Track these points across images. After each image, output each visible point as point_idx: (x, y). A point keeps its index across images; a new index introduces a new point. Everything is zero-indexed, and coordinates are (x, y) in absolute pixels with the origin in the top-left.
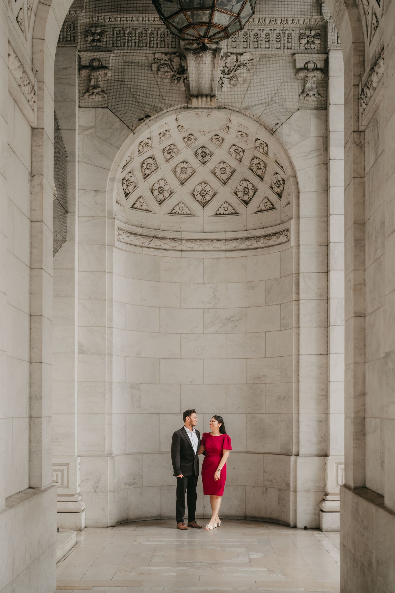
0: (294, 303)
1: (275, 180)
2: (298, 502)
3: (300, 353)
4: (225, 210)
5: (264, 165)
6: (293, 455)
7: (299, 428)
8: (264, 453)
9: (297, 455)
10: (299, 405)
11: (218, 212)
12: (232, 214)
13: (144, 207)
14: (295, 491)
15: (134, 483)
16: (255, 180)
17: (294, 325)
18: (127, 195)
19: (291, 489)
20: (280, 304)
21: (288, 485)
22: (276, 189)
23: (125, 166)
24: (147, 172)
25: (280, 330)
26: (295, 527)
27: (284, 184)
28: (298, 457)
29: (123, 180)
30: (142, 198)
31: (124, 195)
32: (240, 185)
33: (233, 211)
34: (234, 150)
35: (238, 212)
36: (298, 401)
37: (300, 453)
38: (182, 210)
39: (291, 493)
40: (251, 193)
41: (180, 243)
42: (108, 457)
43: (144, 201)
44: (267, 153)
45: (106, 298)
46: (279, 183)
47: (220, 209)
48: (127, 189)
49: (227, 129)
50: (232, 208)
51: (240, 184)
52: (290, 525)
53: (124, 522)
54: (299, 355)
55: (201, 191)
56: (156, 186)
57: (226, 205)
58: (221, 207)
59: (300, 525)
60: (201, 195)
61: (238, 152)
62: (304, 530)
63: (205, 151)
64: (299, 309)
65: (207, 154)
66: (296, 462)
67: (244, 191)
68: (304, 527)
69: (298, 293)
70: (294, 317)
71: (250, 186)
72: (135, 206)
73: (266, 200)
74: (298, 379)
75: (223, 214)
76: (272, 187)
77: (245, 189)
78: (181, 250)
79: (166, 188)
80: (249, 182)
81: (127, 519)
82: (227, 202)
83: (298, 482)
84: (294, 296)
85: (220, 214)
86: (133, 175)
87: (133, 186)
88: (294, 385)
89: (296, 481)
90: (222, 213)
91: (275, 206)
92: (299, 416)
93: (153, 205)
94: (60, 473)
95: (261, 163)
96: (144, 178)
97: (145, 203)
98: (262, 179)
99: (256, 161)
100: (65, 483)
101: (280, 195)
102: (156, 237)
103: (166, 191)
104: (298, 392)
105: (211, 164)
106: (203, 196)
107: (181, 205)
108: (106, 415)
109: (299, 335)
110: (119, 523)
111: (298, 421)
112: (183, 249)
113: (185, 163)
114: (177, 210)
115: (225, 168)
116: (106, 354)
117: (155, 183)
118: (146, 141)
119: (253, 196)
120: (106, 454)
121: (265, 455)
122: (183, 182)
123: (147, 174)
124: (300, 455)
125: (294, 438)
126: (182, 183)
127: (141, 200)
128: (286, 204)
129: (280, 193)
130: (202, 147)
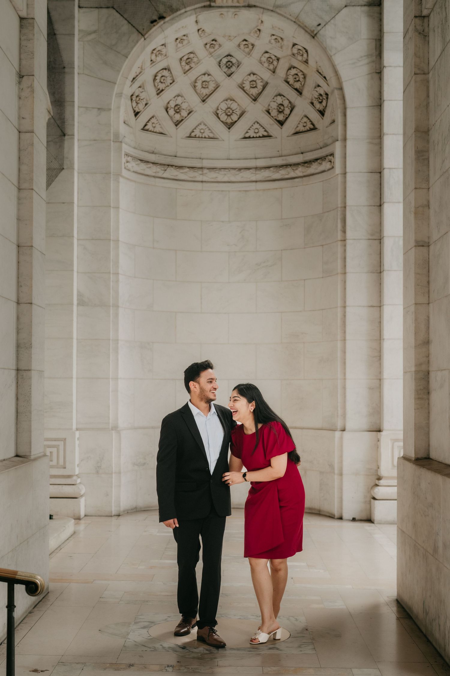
0: (339, 243)
1: (316, 95)
2: (345, 488)
3: (347, 304)
4: (255, 133)
5: (303, 76)
6: (338, 430)
7: (345, 397)
8: (302, 428)
9: (344, 430)
10: (345, 369)
11: (247, 135)
12: (264, 136)
13: (158, 129)
14: (341, 474)
15: (145, 464)
16: (292, 95)
17: (339, 270)
18: (136, 114)
19: (336, 472)
20: (323, 245)
21: (332, 466)
22: (318, 106)
23: (134, 79)
24: (161, 86)
25: (323, 277)
26: (341, 518)
27: (327, 98)
28: (344, 432)
29: (132, 95)
30: (155, 118)
31: (133, 114)
32: (274, 102)
33: (265, 134)
34: (266, 58)
35: (271, 134)
36: (345, 363)
37: (347, 428)
38: (204, 133)
39: (336, 477)
40: (287, 111)
41: (200, 172)
42: (113, 432)
43: (157, 122)
44: (307, 61)
45: (112, 238)
46: (321, 98)
47: (249, 131)
48: (136, 107)
49: (258, 32)
50: (264, 130)
51: (273, 100)
52: (334, 516)
53: (131, 511)
54: (345, 307)
55: (227, 109)
56: (172, 104)
57: (256, 126)
58: (251, 129)
59: (345, 516)
60: (227, 114)
61: (271, 60)
62: (352, 522)
63: (231, 60)
64: (345, 251)
65: (233, 64)
66: (341, 438)
67: (278, 108)
68: (351, 519)
69: (344, 232)
70: (340, 262)
71: (286, 103)
72: (147, 128)
73: (305, 119)
74: (345, 337)
75: (253, 137)
76: (312, 103)
77: (280, 106)
78: (202, 182)
79: (184, 106)
80: (285, 98)
81: (136, 508)
82: (258, 123)
83: (345, 463)
84: (339, 236)
85: (249, 137)
86: (143, 90)
87: (144, 103)
88: (339, 344)
89: (341, 462)
90: (251, 136)
91: (317, 126)
92: (345, 382)
93: (169, 127)
94: (54, 450)
95: (300, 74)
96: (158, 94)
97: (158, 124)
98: (299, 92)
99: (293, 71)
100: (61, 462)
101: (322, 113)
102: (172, 166)
103: (183, 109)
104: (344, 352)
105: (239, 76)
106: (228, 115)
107: (202, 126)
108: (111, 380)
109: (345, 282)
110: (126, 512)
111: (344, 388)
112: (204, 180)
113: (206, 75)
114: (197, 133)
115: (255, 81)
116: (111, 305)
117: (171, 100)
118: (159, 48)
119: (289, 115)
120: (110, 427)
121: (304, 430)
122: (204, 98)
123: (161, 89)
124: (346, 430)
125: (339, 409)
126: (203, 100)
127: (153, 120)
128: (329, 123)
129: (322, 110)
130: (228, 56)
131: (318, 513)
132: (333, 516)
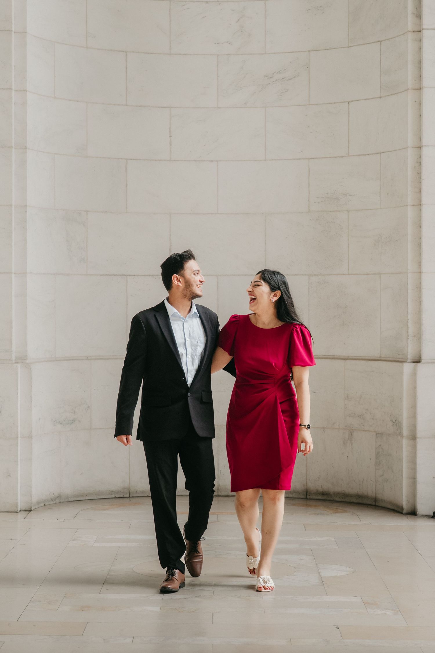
0: (411, 36)
2: (419, 461)
3: (424, 142)
6: (409, 361)
7: (420, 303)
8: (346, 359)
9: (418, 361)
10: (420, 255)
14: (413, 437)
15: (74, 421)
17: (411, 83)
19: (405, 432)
20: (381, 41)
21: (397, 423)
25: (380, 97)
26: (413, 513)
28: (419, 364)
36: (419, 245)
37: (424, 357)
39: (405, 441)
42: (19, 365)
45: (13, 29)
52: (402, 508)
53: (52, 502)
54: (420, 147)
59: (421, 509)
62: (432, 520)
64: (420, 49)
66: (414, 374)
68: (432, 514)
69: (419, 16)
70: (411, 69)
74: (420, 200)
81: (59, 497)
83: (420, 418)
84: (410, 23)
88: (410, 213)
89: (414, 416)
92: (420, 278)
104: (419, 226)
108: (13, 275)
109: (420, 104)
110: (43, 505)
111: (419, 288)
116: (14, 146)
120: (14, 358)
121: (348, 361)
124: (423, 361)
125: (410, 325)
131: (374, 503)
132: (399, 510)
